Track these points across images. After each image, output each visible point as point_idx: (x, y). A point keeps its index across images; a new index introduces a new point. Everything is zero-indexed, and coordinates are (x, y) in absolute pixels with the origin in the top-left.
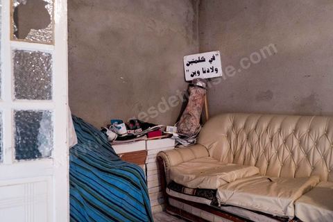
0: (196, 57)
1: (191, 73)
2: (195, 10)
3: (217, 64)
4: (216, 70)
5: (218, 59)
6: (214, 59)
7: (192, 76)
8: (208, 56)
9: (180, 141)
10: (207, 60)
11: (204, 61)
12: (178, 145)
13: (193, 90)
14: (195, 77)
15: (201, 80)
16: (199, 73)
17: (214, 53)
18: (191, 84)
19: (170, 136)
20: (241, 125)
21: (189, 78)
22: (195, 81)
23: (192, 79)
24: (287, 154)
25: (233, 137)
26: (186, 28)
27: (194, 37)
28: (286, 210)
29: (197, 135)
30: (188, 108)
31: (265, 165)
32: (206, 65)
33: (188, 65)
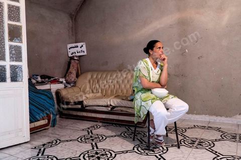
0: (73, 45)
1: (71, 53)
2: (72, 22)
3: (84, 48)
4: (84, 52)
5: (84, 46)
6: (82, 46)
7: (72, 54)
8: (79, 44)
9: (67, 85)
10: (79, 47)
11: (77, 47)
12: (66, 87)
13: (73, 61)
14: (73, 55)
15: (76, 56)
16: (75, 53)
17: (82, 43)
18: (72, 58)
19: (62, 82)
20: (95, 77)
21: (70, 55)
22: (73, 56)
23: (72, 56)
24: (113, 86)
25: (92, 82)
26: (68, 30)
27: (73, 35)
28: (107, 103)
29: (75, 83)
30: (70, 69)
31: (104, 92)
32: (79, 49)
33: (70, 49)
